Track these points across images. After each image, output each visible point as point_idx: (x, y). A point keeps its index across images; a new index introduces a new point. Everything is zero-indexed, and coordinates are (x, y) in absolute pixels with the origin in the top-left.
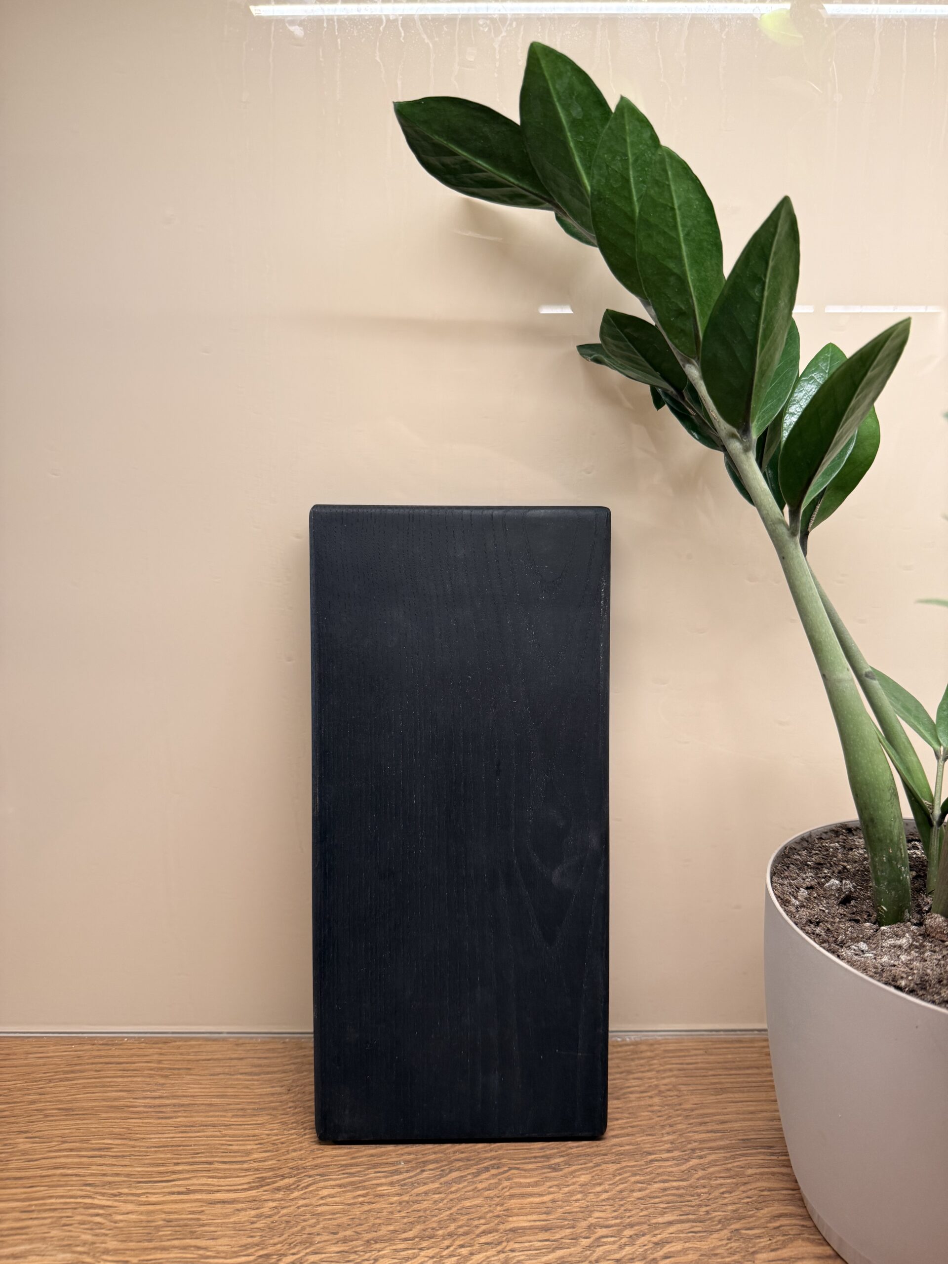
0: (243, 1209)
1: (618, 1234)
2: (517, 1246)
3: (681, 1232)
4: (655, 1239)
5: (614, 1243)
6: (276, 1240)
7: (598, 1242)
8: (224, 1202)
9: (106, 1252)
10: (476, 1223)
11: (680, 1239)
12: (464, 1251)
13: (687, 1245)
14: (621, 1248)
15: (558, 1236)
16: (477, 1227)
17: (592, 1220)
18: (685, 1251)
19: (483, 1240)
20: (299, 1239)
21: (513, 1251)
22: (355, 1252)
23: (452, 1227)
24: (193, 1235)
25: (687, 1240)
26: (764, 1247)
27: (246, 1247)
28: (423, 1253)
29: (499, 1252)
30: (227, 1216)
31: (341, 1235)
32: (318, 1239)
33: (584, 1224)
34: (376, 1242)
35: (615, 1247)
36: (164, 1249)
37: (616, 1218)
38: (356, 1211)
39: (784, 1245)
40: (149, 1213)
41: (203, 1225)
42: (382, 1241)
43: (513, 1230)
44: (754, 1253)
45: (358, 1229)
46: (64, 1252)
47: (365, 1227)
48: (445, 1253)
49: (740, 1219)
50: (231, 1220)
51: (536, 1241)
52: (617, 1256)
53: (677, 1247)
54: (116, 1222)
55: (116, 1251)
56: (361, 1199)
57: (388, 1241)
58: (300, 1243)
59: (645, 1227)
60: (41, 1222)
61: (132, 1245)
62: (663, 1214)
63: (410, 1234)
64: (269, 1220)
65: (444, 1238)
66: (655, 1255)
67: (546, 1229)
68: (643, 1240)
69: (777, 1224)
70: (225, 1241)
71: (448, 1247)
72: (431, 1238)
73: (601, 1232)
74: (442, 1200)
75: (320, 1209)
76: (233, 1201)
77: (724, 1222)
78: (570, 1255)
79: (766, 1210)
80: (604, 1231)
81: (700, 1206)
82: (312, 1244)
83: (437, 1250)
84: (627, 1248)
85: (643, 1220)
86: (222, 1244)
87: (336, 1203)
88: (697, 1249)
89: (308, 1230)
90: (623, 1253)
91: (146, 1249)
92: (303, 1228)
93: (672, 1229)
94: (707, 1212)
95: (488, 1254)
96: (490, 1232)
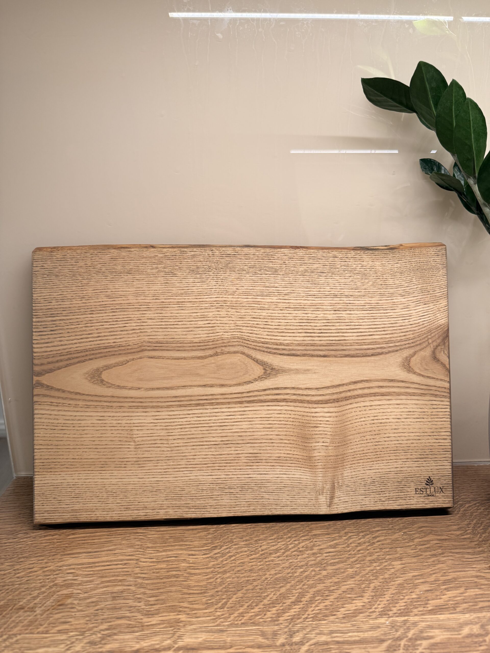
0: (201, 532)
1: (358, 535)
2: (317, 540)
3: (383, 533)
4: (373, 536)
5: (356, 538)
6: (218, 541)
7: (350, 538)
8: (193, 530)
9: (149, 547)
10: (299, 533)
11: (383, 536)
12: (296, 542)
13: (386, 537)
14: (360, 539)
15: (333, 536)
16: (300, 534)
17: (346, 531)
18: (385, 540)
19: (303, 538)
20: (227, 540)
21: (316, 541)
22: (252, 544)
23: (289, 535)
24: (182, 541)
25: (386, 536)
26: (417, 537)
27: (206, 544)
28: (279, 544)
29: (310, 542)
30: (194, 534)
31: (244, 539)
32: (235, 540)
33: (343, 532)
34: (259, 540)
35: (357, 539)
36: (172, 546)
37: (356, 530)
38: (249, 531)
39: (425, 536)
40: (161, 534)
41: (186, 538)
42: (262, 540)
43: (315, 535)
44: (413, 539)
45: (251, 537)
46: (130, 548)
47: (253, 536)
48: (288, 543)
49: (406, 528)
50: (198, 535)
51: (325, 538)
52: (359, 542)
53: (383, 538)
54: (149, 538)
55: (152, 547)
56: (249, 527)
57: (264, 540)
58: (228, 542)
59: (368, 532)
60: (117, 539)
61: (158, 545)
62: (374, 528)
63: (273, 538)
64: (213, 535)
65: (287, 538)
66: (374, 541)
67: (328, 534)
68: (368, 536)
69: (421, 530)
70: (197, 542)
71: (289, 541)
72: (281, 538)
73: (350, 534)
74: (283, 526)
75: (233, 531)
76: (196, 529)
77: (400, 530)
78: (339, 542)
79: (416, 526)
80: (352, 534)
81: (389, 525)
82: (233, 542)
83: (285, 542)
84: (362, 539)
85: (367, 530)
86: (196, 543)
87: (239, 528)
88: (390, 539)
89: (230, 538)
90: (361, 541)
91: (164, 546)
92: (228, 537)
93: (379, 533)
94: (393, 527)
95: (306, 543)
96: (305, 536)
